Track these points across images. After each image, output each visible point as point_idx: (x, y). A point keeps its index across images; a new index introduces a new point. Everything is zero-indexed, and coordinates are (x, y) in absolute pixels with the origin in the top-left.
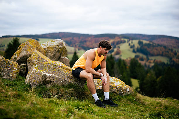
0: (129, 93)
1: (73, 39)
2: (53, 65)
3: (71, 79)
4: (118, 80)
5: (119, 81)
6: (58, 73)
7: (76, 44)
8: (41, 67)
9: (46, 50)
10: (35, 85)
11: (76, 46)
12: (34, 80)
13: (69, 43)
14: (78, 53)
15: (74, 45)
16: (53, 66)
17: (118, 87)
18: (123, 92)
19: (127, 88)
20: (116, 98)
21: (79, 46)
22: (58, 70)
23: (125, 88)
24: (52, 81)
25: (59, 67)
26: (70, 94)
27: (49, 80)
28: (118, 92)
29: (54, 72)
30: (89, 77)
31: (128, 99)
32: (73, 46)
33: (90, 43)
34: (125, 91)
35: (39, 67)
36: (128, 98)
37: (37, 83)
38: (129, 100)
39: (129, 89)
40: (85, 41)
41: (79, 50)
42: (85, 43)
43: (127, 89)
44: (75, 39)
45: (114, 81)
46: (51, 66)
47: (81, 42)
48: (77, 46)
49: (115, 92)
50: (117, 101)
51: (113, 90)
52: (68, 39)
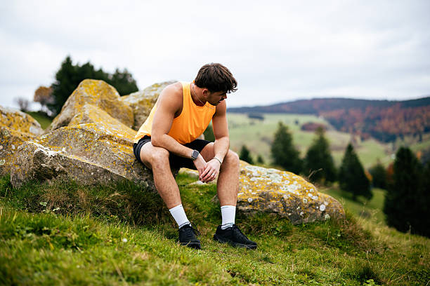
0: (327, 216)
1: (347, 113)
2: (88, 132)
3: (128, 169)
4: (294, 180)
5: (296, 182)
6: (96, 154)
7: (357, 125)
8: (56, 138)
9: (137, 108)
10: (21, 181)
11: (354, 132)
12: (17, 168)
13: (339, 125)
14: (359, 147)
15: (351, 129)
16: (85, 134)
17: (286, 197)
18: (302, 213)
19: (321, 201)
20: (274, 229)
21: (364, 131)
22: (96, 145)
23: (310, 202)
24: (57, 170)
25: (102, 138)
26: (108, 206)
27: (50, 167)
28: (285, 210)
29: (87, 150)
30: (153, 160)
31: (314, 233)
32: (347, 131)
33: (392, 123)
34: (309, 210)
35: (50, 138)
36: (318, 229)
37: (24, 175)
38: (317, 235)
39: (326, 204)
40: (379, 118)
41: (363, 139)
42: (377, 123)
43: (317, 204)
44: (353, 112)
45: (283, 180)
46: (81, 136)
47: (368, 120)
48: (359, 131)
49: (275, 210)
50: (276, 235)
51: (270, 206)
52: (335, 114)
